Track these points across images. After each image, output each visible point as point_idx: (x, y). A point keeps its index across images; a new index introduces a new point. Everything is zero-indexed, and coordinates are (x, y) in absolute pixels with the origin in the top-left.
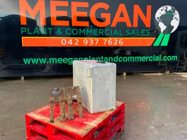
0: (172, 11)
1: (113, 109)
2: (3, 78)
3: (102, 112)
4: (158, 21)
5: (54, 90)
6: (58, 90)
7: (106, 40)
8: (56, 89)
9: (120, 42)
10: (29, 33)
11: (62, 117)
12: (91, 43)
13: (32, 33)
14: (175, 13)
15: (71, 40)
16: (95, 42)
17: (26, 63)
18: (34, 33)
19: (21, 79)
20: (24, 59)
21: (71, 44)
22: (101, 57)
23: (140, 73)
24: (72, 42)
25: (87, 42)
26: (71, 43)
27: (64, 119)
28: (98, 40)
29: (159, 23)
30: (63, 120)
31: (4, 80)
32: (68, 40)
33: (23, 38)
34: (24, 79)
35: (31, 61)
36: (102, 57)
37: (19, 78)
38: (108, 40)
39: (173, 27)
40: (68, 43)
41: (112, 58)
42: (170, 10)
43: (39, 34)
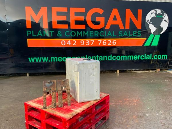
0: (161, 14)
1: (97, 99)
2: (11, 74)
3: (88, 102)
4: (149, 23)
5: (47, 82)
6: (50, 82)
7: (101, 41)
8: (48, 81)
9: (113, 42)
10: (33, 36)
11: (53, 104)
12: (88, 44)
13: (36, 36)
14: (165, 15)
15: (70, 41)
16: (91, 42)
17: (30, 61)
18: (38, 36)
19: (26, 75)
20: (29, 58)
21: (70, 45)
23: (133, 70)
25: (84, 43)
26: (70, 44)
28: (93, 41)
29: (149, 25)
30: (54, 107)
31: (11, 76)
32: (67, 41)
33: (29, 40)
35: (35, 60)
36: (97, 56)
37: (25, 75)
38: (102, 41)
39: (163, 28)
40: (67, 44)
41: (106, 57)
42: (160, 13)
43: (42, 36)
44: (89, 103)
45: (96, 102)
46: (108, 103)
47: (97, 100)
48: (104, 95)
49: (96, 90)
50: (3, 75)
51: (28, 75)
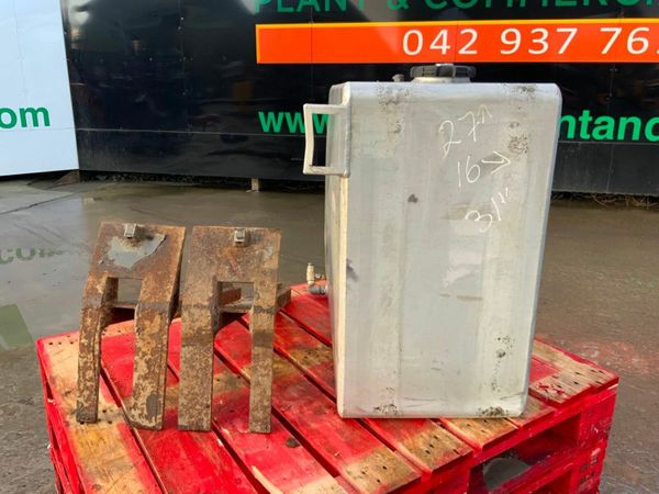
1: (499, 411)
2: (197, 179)
3: (419, 422)
5: (120, 234)
7: (618, 31)
8: (129, 229)
10: (281, 9)
11: (142, 400)
12: (540, 46)
13: (291, 10)
15: (444, 33)
16: (555, 39)
17: (266, 128)
18: (299, 10)
19: (250, 188)
20: (261, 115)
21: (444, 52)
22: (577, 114)
24: (448, 44)
25: (518, 42)
26: (444, 48)
27: (148, 418)
28: (574, 31)
30: (145, 423)
31: (197, 187)
32: (429, 35)
33: (261, 30)
34: (260, 190)
36: (586, 113)
37: (243, 184)
38: (627, 30)
40: (433, 46)
41: (636, 121)
43: (318, 9)
44: (422, 439)
45: (488, 434)
46: (601, 439)
47: (495, 416)
48: (573, 376)
49: (502, 347)
50: (168, 180)
51: (255, 185)
